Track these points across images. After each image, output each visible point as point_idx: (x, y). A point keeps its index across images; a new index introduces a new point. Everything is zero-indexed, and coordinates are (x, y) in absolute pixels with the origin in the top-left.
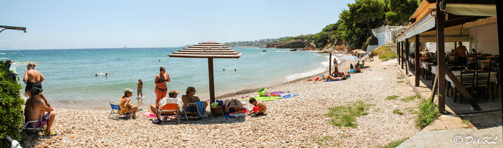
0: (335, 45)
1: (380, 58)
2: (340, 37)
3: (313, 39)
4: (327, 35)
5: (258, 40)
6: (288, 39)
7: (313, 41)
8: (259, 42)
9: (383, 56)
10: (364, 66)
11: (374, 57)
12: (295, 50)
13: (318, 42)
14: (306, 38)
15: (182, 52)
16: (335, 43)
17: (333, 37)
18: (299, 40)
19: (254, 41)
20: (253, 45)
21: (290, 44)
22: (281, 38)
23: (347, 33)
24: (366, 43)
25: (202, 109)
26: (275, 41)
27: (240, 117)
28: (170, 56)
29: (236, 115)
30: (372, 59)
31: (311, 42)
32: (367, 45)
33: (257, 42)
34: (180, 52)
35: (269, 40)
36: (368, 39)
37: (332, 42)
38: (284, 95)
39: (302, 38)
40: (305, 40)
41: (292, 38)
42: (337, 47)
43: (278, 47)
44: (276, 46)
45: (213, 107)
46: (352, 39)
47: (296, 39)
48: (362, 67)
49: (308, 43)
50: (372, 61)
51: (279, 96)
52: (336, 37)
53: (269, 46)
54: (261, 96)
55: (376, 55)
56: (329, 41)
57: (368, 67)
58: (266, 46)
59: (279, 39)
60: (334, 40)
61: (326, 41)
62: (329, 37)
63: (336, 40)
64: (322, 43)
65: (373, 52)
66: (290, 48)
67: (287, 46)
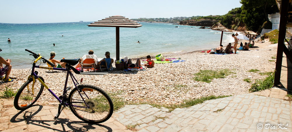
0: (238, 26)
1: (270, 40)
2: (242, 19)
3: (220, 20)
4: (232, 17)
5: (173, 18)
6: (199, 18)
7: (220, 21)
8: (174, 19)
9: (273, 39)
10: (255, 45)
11: (265, 40)
12: (204, 28)
13: (224, 22)
14: (214, 18)
15: (97, 23)
16: (238, 24)
17: (237, 19)
18: (208, 20)
19: (169, 18)
20: (168, 22)
21: (200, 23)
22: (193, 17)
23: (247, 16)
24: (262, 27)
25: (110, 63)
26: (188, 19)
27: (135, 71)
28: (89, 26)
29: (132, 70)
30: (263, 41)
31: (218, 22)
32: (262, 29)
33: (172, 19)
34: (96, 23)
35: (182, 18)
36: (265, 23)
37: (236, 23)
38: (174, 60)
39: (211, 18)
40: (214, 20)
41: (202, 17)
42: (240, 28)
43: (189, 24)
44: (187, 23)
45: (117, 63)
46: (251, 22)
47: (205, 18)
48: (252, 46)
49: (215, 22)
50: (262, 42)
51: (171, 61)
52: (240, 19)
53: (181, 23)
54: (158, 60)
55: (267, 38)
56: (233, 22)
57: (257, 47)
58: (179, 23)
59: (191, 18)
60: (237, 22)
61: (231, 22)
62: (234, 19)
63: (239, 22)
64: (227, 23)
65: (265, 35)
66: (200, 25)
67: (197, 24)
